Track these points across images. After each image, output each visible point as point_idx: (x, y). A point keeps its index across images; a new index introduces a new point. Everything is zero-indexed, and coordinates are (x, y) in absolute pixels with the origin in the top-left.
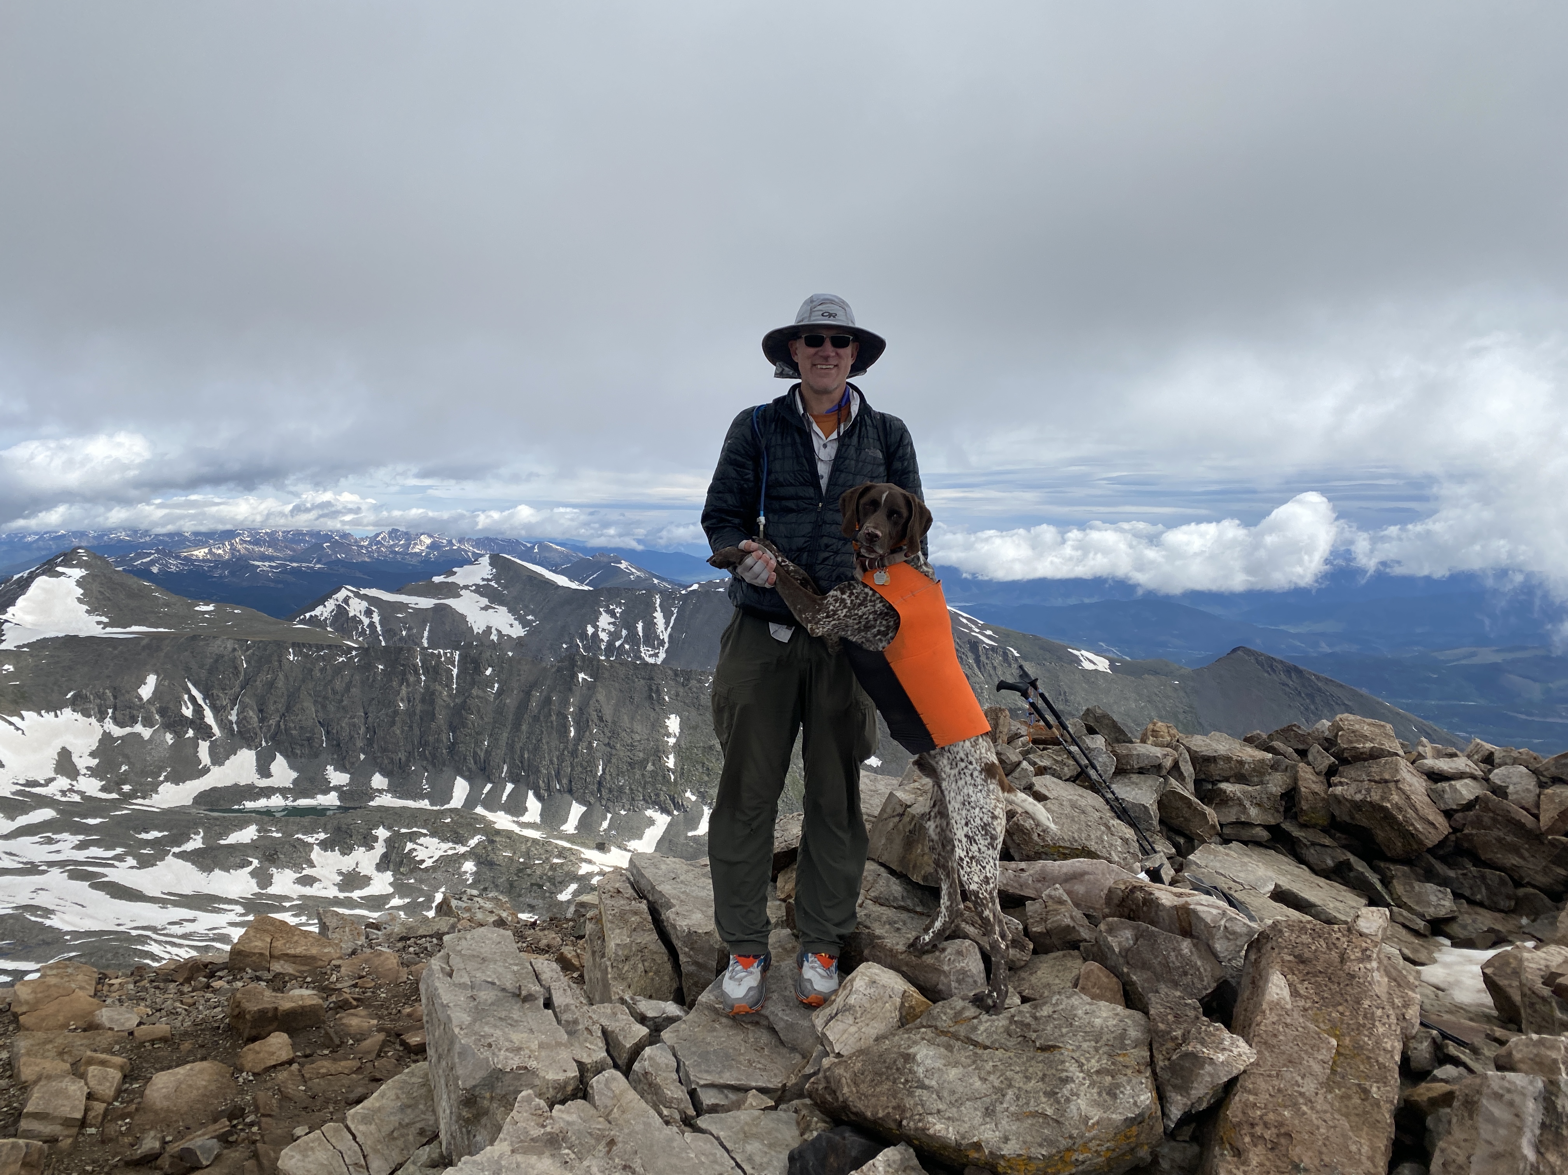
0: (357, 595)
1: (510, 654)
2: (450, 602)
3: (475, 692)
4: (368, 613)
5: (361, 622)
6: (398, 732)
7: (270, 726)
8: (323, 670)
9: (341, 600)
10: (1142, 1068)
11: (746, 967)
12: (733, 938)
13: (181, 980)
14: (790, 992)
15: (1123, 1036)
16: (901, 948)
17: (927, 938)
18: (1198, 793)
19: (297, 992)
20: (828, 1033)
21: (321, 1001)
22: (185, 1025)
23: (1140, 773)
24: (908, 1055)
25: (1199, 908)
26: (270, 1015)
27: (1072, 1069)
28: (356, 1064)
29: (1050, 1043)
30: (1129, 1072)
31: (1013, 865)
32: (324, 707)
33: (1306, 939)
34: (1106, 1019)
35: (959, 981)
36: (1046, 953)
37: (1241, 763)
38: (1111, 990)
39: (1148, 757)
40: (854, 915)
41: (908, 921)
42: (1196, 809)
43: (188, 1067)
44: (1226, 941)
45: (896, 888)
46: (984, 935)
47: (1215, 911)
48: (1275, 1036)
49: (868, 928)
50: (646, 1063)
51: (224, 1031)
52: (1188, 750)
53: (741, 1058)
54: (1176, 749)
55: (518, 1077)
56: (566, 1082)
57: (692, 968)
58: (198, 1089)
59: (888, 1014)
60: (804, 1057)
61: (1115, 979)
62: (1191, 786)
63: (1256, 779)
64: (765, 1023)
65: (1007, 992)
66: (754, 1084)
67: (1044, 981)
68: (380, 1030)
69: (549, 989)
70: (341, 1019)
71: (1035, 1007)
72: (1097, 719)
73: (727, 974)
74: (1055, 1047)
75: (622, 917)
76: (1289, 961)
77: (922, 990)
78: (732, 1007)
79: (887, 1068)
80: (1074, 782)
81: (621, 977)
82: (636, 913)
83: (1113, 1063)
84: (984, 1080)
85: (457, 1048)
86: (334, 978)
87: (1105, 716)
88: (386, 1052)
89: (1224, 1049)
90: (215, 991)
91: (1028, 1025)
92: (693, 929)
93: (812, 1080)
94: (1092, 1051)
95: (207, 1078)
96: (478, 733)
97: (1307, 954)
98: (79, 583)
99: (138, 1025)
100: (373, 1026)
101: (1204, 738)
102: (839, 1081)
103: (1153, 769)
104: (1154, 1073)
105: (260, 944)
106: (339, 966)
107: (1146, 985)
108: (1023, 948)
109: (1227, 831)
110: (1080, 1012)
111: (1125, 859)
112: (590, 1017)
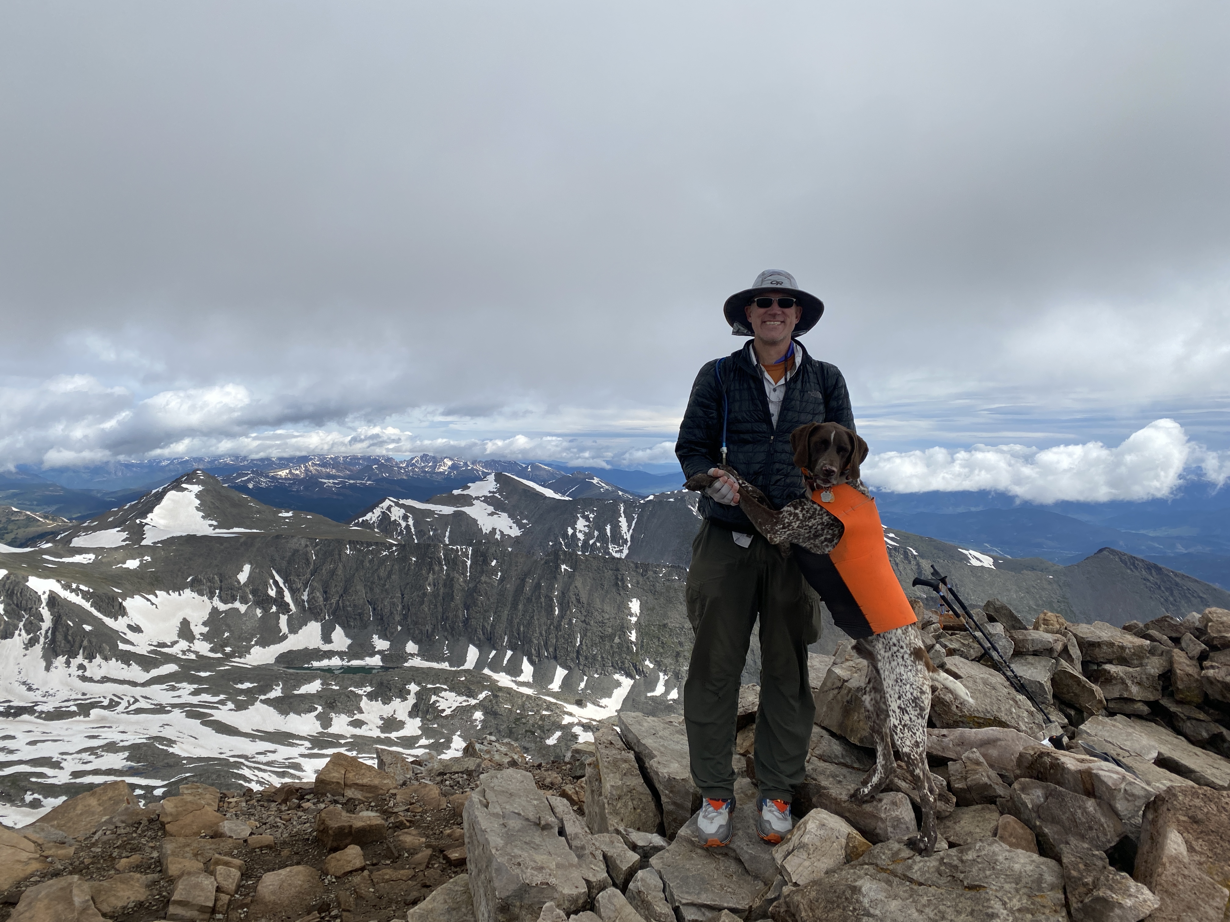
0: (397, 504)
1: (510, 549)
2: (466, 509)
3: (483, 579)
4: (405, 518)
5: (400, 525)
6: (426, 609)
7: (331, 604)
8: (371, 561)
9: (385, 508)
10: (1058, 908)
11: (717, 808)
12: (705, 785)
13: (280, 801)
14: (753, 830)
15: (1039, 880)
16: (844, 797)
17: (866, 791)
18: (1085, 672)
19: (365, 814)
20: (786, 866)
21: (383, 822)
22: (284, 836)
23: (1034, 655)
24: (855, 887)
25: (1101, 773)
26: (346, 831)
27: (997, 907)
28: (411, 872)
29: (976, 883)
30: (1047, 911)
31: (936, 731)
32: (371, 589)
33: (1198, 802)
34: (1024, 865)
35: (894, 827)
36: (967, 806)
37: (1123, 648)
38: (1025, 840)
39: (1041, 641)
40: (803, 769)
41: (848, 775)
42: (1084, 686)
43: (288, 869)
44: (1126, 802)
45: (836, 748)
46: (914, 789)
47: (1115, 776)
48: (1175, 885)
49: (815, 780)
50: (639, 883)
51: (312, 842)
52: (1075, 636)
53: (715, 883)
54: (1065, 635)
55: (541, 891)
56: (578, 897)
57: (671, 807)
58: (296, 887)
59: (835, 852)
60: (766, 884)
61: (1029, 831)
62: (1079, 666)
63: (1136, 662)
64: (733, 854)
65: (936, 837)
66: (726, 905)
67: (966, 829)
68: (428, 846)
69: (561, 821)
70: (398, 836)
71: (961, 852)
72: (997, 610)
73: (701, 813)
74: (980, 887)
75: (615, 764)
76: (1184, 821)
77: (864, 833)
78: (706, 841)
79: (838, 897)
80: (978, 661)
81: (616, 813)
82: (625, 761)
83: (1033, 903)
84: (921, 912)
85: (494, 865)
86: (391, 804)
87: (1004, 607)
88: (433, 865)
89: (1130, 895)
90: (304, 810)
91: (956, 867)
92: (672, 776)
93: (775, 904)
94: (1013, 891)
95: (302, 879)
96: (485, 611)
97: (1200, 816)
98: (198, 496)
99: (250, 835)
100: (423, 843)
101: (1088, 626)
102: (798, 906)
103: (1047, 652)
104: (1069, 913)
105: (336, 776)
106: (395, 795)
107: (1056, 836)
108: (947, 801)
109: (1111, 705)
110: (1000, 858)
111: (1031, 728)
112: (593, 844)
